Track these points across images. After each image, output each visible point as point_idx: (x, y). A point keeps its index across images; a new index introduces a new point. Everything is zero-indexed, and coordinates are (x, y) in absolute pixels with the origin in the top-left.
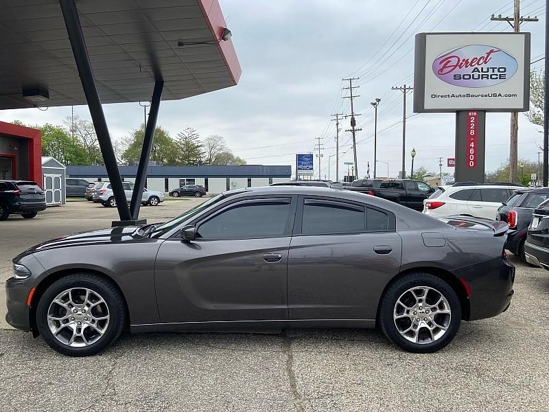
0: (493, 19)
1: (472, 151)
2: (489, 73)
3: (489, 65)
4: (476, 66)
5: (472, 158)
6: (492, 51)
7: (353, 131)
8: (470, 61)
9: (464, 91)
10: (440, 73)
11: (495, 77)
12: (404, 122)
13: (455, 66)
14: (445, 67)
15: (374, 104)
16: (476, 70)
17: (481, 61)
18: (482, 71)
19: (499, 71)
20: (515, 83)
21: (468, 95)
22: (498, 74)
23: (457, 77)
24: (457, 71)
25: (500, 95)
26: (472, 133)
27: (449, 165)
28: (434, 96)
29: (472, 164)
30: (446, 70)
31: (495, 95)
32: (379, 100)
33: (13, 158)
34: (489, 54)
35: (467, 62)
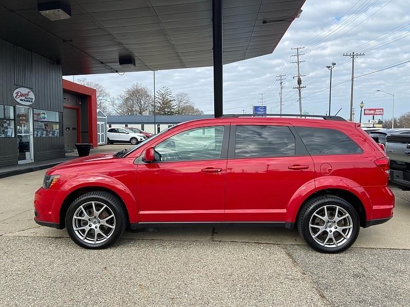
7: (299, 88)
12: (352, 80)
15: (329, 67)
27: (365, 114)
32: (334, 64)
33: (77, 110)
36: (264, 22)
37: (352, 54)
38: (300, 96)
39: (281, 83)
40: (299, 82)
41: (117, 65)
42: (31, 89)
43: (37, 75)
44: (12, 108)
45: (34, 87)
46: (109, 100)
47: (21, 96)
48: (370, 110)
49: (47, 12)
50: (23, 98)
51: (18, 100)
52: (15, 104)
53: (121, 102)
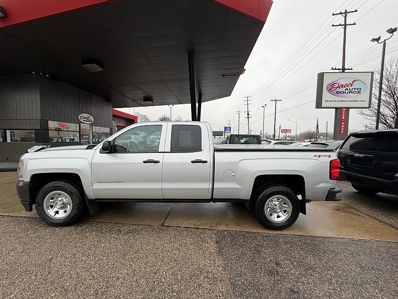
0: (332, 69)
1: (343, 126)
3: (353, 87)
4: (347, 87)
5: (342, 129)
6: (355, 81)
7: (248, 118)
9: (341, 99)
10: (330, 91)
13: (337, 88)
14: (332, 88)
15: (263, 107)
16: (347, 89)
18: (350, 90)
19: (357, 90)
20: (365, 95)
21: (342, 101)
23: (338, 92)
24: (338, 90)
25: (357, 101)
26: (343, 118)
28: (326, 101)
29: (342, 132)
31: (355, 101)
32: (265, 105)
34: (353, 82)
35: (343, 86)
36: (223, 76)
37: (275, 100)
38: (248, 122)
39: (239, 115)
40: (248, 115)
41: (142, 102)
42: (91, 115)
43: (95, 107)
44: (78, 125)
45: (93, 113)
47: (84, 118)
48: (284, 130)
49: (87, 65)
50: (86, 119)
51: (82, 121)
52: (79, 123)
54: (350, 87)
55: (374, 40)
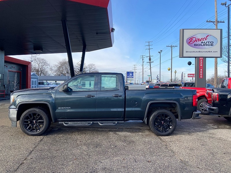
0: (207, 22)
1: (201, 72)
2: (207, 44)
3: (207, 41)
4: (202, 41)
6: (208, 36)
7: (150, 63)
8: (200, 39)
9: (198, 50)
10: (189, 43)
11: (209, 45)
12: (172, 59)
13: (195, 41)
14: (191, 41)
15: (159, 52)
17: (204, 39)
18: (205, 43)
19: (211, 43)
20: (217, 47)
21: (200, 52)
22: (211, 44)
23: (195, 45)
24: (195, 43)
25: (211, 52)
26: (201, 65)
27: (188, 77)
28: (187, 52)
29: (201, 77)
30: (191, 43)
32: (161, 51)
33: (20, 73)
34: (207, 37)
35: (199, 39)
36: (97, 34)
37: (171, 46)
38: (150, 67)
39: (143, 60)
40: (150, 59)
41: (33, 51)
46: (49, 68)
48: (191, 74)
53: (56, 68)
54: (205, 41)
55: (223, 4)
